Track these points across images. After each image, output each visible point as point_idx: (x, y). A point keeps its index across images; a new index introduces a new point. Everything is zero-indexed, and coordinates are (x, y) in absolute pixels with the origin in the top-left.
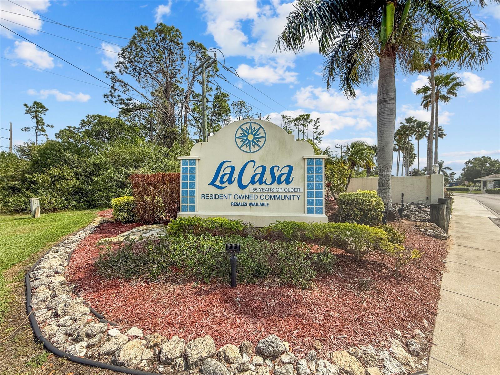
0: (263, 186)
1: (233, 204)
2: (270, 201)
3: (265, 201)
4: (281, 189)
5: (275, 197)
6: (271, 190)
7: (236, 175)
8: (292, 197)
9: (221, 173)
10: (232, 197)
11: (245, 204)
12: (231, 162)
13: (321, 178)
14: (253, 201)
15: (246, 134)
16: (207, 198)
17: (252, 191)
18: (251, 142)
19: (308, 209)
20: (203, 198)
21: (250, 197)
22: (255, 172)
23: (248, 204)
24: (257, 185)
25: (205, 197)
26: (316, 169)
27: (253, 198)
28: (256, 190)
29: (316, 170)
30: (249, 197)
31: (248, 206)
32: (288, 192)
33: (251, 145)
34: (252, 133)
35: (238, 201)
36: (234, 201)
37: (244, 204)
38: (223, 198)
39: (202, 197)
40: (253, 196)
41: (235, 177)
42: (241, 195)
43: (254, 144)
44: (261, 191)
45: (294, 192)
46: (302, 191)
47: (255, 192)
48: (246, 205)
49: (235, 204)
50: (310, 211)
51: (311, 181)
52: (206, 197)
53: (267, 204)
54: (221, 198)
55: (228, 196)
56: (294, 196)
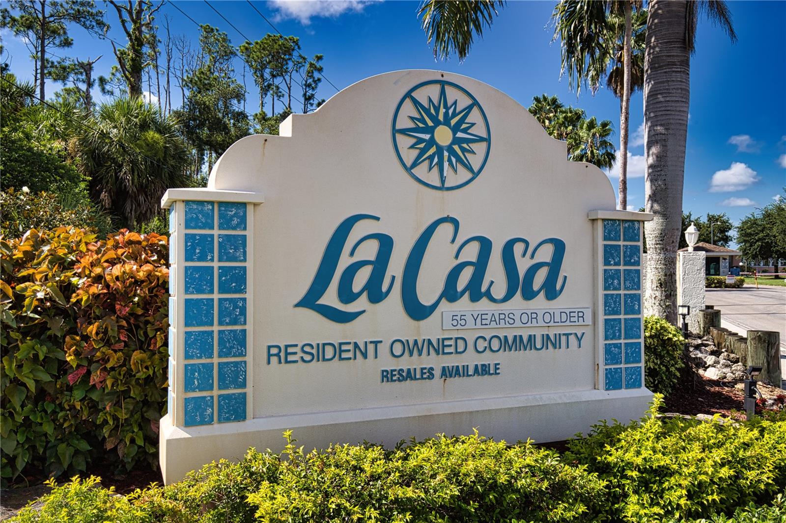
0: (484, 305)
1: (387, 376)
2: (503, 358)
3: (487, 359)
4: (534, 316)
5: (517, 343)
6: (507, 319)
7: (396, 267)
8: (563, 338)
9: (344, 262)
10: (384, 349)
11: (428, 374)
12: (378, 219)
13: (636, 280)
14: (451, 361)
15: (430, 124)
16: (290, 358)
17: (448, 324)
18: (446, 154)
19: (609, 373)
20: (274, 360)
21: (444, 346)
22: (457, 257)
23: (437, 373)
24: (464, 304)
25: (282, 354)
26: (625, 253)
27: (452, 350)
28: (463, 322)
29: (625, 257)
30: (440, 348)
31: (437, 381)
32: (552, 324)
33: (446, 164)
34: (447, 122)
35: (406, 363)
36: (391, 365)
37: (422, 374)
38: (350, 355)
39: (270, 355)
40: (452, 342)
41: (394, 277)
42: (416, 342)
43: (454, 160)
44: (479, 325)
45: (568, 323)
46: (589, 320)
47: (459, 327)
48: (431, 376)
49: (393, 375)
50: (613, 382)
51: (615, 289)
52: (287, 354)
53: (497, 369)
54: (344, 355)
55: (371, 348)
56: (567, 335)
